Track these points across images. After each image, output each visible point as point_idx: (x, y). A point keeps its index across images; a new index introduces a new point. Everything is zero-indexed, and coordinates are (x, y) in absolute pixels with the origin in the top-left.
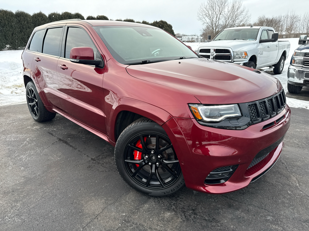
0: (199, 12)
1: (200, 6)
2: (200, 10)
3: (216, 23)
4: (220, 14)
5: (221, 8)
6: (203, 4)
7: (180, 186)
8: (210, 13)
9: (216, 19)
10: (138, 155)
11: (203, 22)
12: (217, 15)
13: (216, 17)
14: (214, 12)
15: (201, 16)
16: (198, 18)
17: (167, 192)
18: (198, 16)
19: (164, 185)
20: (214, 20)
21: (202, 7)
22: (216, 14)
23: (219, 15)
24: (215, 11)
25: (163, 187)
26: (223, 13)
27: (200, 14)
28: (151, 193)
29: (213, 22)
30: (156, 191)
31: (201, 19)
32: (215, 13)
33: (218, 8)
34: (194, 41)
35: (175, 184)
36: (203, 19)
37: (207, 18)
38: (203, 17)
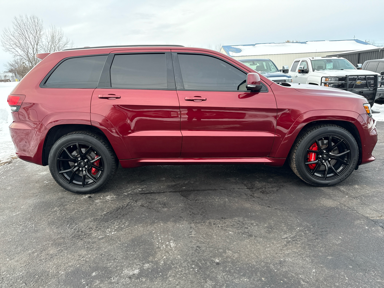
0: (4, 40)
1: (4, 32)
2: (4, 38)
3: (34, 56)
4: (37, 45)
5: (36, 37)
6: (8, 29)
7: (351, 170)
8: (22, 42)
9: (33, 51)
10: (313, 156)
11: (14, 54)
12: (33, 46)
13: (32, 49)
14: (27, 41)
15: (8, 46)
16: (4, 48)
17: (342, 178)
18: (3, 46)
19: (339, 174)
20: (31, 51)
21: (7, 34)
22: (31, 44)
23: (35, 46)
24: (29, 39)
25: (338, 176)
26: (40, 43)
27: (7, 43)
28: (329, 183)
29: (29, 55)
30: (333, 180)
31: (9, 50)
32: (29, 43)
33: (31, 36)
34: (9, 80)
35: (347, 170)
36: (13, 50)
37: (17, 49)
38: (11, 47)
